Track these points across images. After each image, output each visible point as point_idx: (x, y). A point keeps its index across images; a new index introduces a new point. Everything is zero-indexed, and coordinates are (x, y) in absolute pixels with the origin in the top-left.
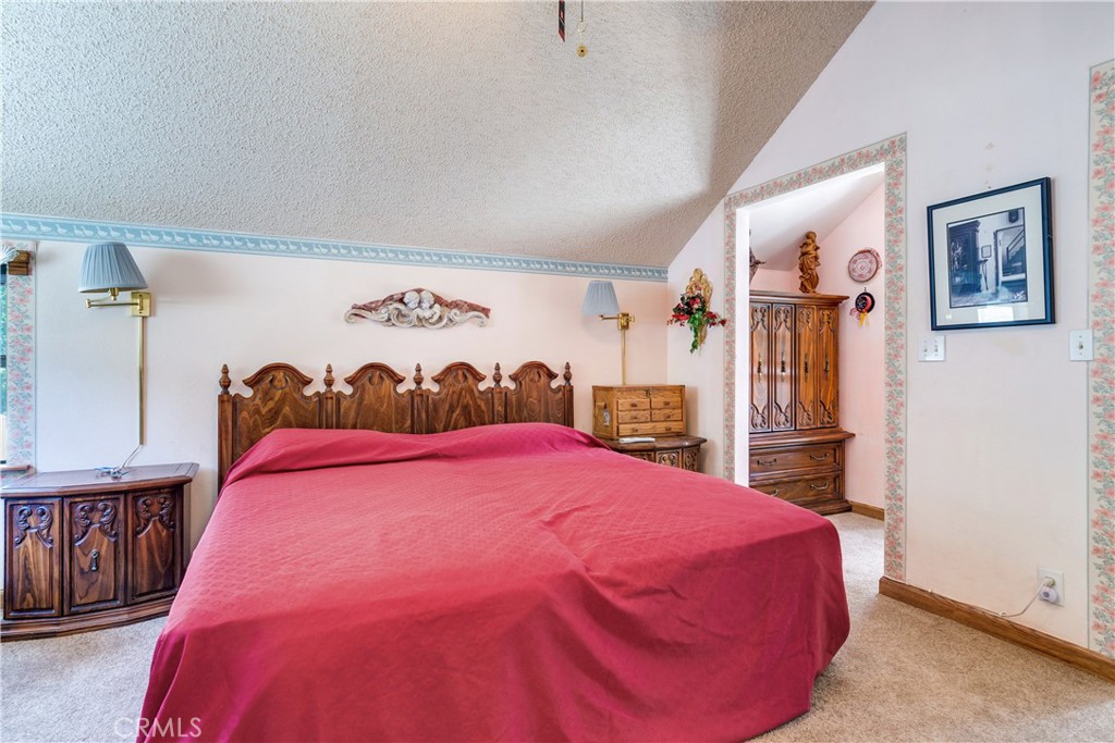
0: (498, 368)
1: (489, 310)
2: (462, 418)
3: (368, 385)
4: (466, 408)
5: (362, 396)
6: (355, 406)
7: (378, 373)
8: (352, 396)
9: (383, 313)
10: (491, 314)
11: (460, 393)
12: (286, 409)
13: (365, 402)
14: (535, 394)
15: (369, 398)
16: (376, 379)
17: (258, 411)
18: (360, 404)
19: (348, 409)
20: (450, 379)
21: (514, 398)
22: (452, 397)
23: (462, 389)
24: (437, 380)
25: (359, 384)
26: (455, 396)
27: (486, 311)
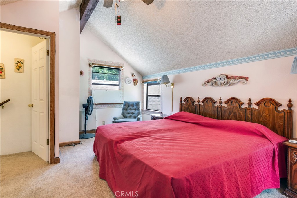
0: (250, 100)
1: (248, 78)
2: (233, 117)
3: (206, 103)
4: (235, 113)
5: (205, 106)
6: (203, 108)
7: (209, 100)
8: (203, 106)
9: (211, 83)
10: (249, 79)
11: (233, 108)
12: (190, 108)
13: (205, 108)
14: (267, 112)
15: (206, 107)
16: (208, 102)
17: (185, 107)
18: (204, 108)
19: (201, 109)
20: (230, 103)
21: (256, 113)
22: (230, 109)
23: (234, 107)
24: (226, 103)
25: (204, 103)
26: (231, 109)
27: (246, 79)
